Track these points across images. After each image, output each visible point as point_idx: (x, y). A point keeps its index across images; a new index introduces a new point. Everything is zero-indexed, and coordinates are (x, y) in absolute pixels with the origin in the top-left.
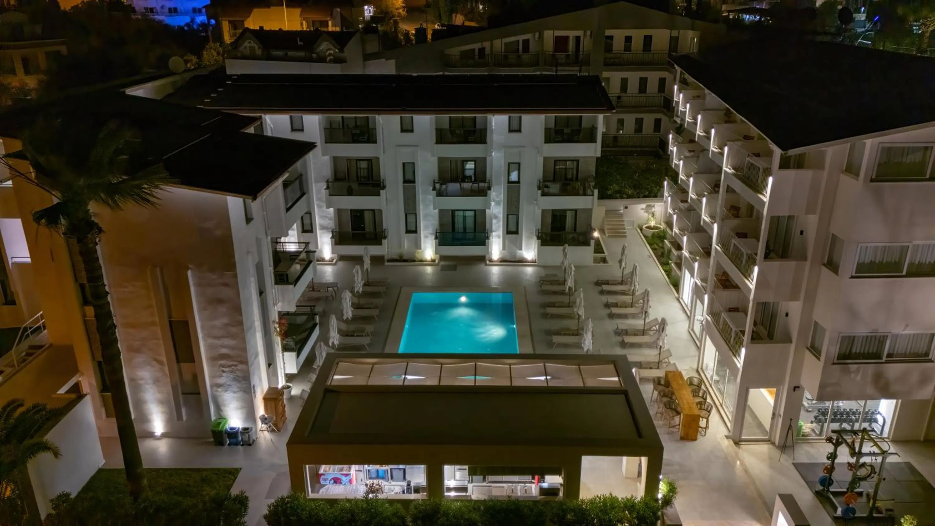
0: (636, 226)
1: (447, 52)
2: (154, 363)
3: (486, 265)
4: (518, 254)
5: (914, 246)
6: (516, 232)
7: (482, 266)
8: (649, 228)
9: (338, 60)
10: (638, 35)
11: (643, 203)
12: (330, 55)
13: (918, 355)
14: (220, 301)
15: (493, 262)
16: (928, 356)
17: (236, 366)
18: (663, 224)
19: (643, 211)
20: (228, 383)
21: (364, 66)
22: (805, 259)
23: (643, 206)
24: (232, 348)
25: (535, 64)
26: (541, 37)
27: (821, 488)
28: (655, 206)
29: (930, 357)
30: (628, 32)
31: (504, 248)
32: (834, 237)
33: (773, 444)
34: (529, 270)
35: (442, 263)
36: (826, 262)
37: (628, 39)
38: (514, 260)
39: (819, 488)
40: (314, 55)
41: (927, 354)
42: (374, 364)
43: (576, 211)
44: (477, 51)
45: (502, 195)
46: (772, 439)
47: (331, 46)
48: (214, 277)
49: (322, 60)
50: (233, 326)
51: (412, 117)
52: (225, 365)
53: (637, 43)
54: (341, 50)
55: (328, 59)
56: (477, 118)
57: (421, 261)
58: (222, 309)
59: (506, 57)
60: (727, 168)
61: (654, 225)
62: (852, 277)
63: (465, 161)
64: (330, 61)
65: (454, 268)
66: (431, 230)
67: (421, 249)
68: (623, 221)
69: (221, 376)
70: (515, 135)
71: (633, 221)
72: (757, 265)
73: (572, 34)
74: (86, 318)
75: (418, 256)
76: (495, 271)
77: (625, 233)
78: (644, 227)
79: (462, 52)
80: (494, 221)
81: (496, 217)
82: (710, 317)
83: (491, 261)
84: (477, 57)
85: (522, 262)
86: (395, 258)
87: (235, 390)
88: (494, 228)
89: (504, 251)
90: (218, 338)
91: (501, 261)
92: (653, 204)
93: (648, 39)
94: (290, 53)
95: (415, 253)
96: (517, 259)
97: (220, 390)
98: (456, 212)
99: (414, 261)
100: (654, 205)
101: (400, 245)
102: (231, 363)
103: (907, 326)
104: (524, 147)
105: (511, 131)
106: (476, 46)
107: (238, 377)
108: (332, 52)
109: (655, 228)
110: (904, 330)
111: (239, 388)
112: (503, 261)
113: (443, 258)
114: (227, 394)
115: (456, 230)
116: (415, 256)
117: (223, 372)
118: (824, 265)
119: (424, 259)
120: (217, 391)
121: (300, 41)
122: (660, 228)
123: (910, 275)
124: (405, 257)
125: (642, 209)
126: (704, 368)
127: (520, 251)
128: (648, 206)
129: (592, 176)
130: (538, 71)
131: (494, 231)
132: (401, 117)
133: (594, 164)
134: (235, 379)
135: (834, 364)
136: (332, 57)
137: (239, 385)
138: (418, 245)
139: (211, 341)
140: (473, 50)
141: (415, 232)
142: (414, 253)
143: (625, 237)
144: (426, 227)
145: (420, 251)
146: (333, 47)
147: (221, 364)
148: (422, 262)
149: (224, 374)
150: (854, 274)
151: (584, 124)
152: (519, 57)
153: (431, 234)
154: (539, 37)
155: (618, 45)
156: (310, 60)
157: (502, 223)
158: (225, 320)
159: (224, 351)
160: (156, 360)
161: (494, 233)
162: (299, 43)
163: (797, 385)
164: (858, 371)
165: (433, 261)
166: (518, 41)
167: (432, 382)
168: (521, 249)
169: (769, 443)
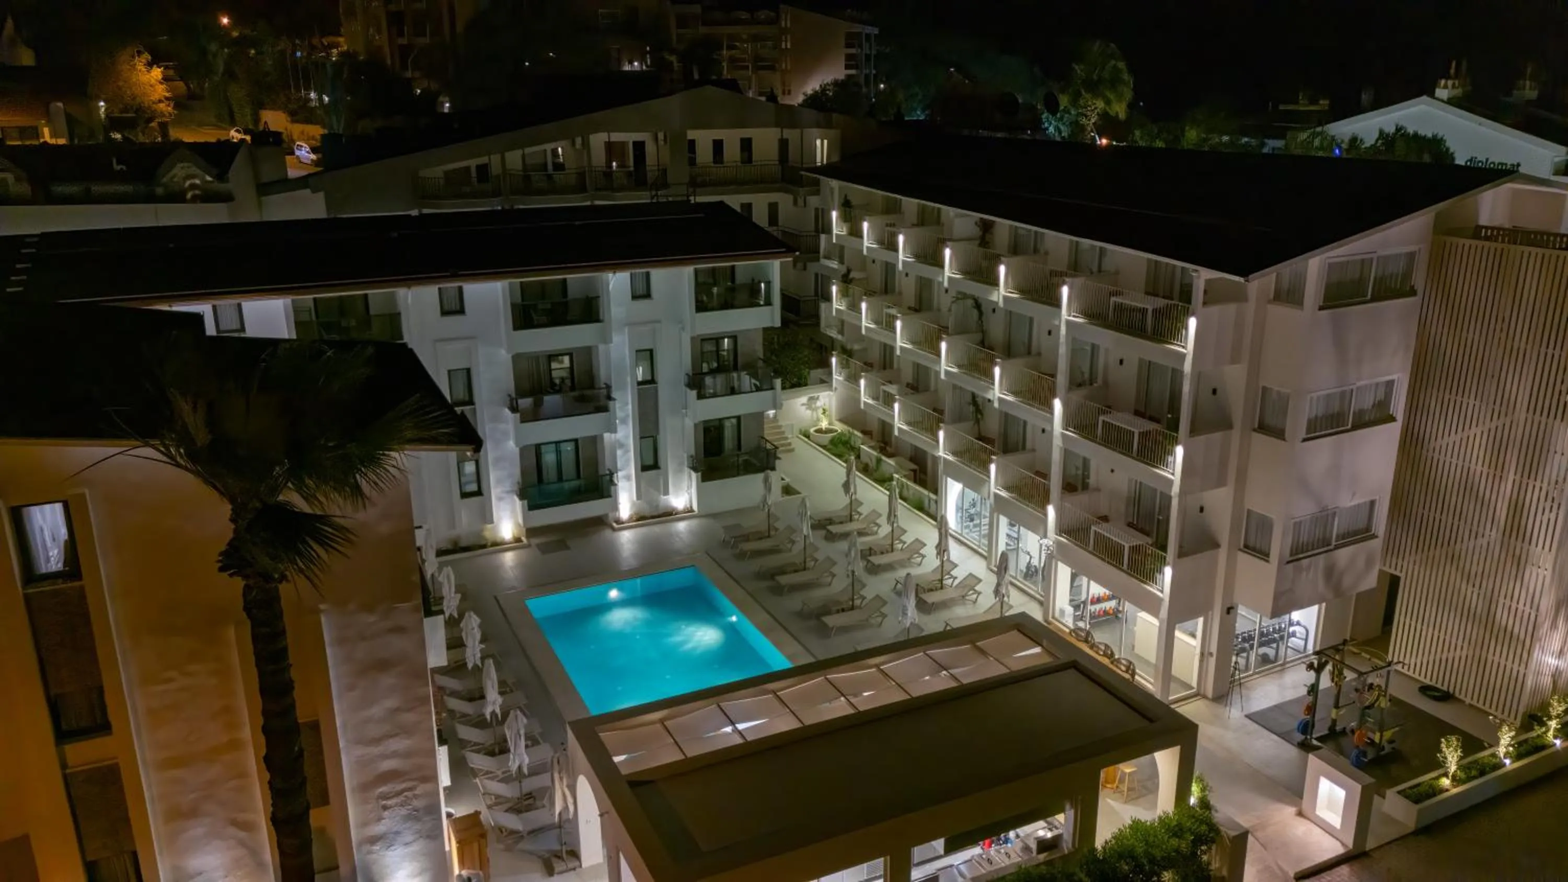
0: (796, 432)
1: (422, 173)
2: (232, 831)
3: (614, 530)
4: (662, 504)
5: (1358, 388)
6: (655, 466)
7: (608, 533)
8: (819, 431)
9: (208, 197)
10: (731, 138)
11: (805, 395)
12: (193, 187)
13: (1356, 533)
14: (382, 665)
15: (623, 523)
16: (1371, 531)
17: (410, 789)
18: (837, 423)
19: (804, 407)
20: (395, 829)
21: (260, 205)
22: (1229, 426)
23: (804, 399)
24: (406, 755)
25: (580, 188)
26: (586, 144)
27: (1303, 737)
28: (821, 397)
29: (1373, 532)
30: (718, 134)
31: (639, 496)
32: (1265, 389)
33: (1205, 697)
34: (682, 526)
35: (535, 541)
36: (1256, 426)
37: (718, 145)
38: (655, 514)
39: (1300, 737)
40: (160, 191)
41: (1368, 529)
42: (662, 721)
43: (738, 418)
44: (474, 173)
45: (630, 407)
46: (1202, 692)
47: (194, 170)
48: (372, 619)
49: (176, 197)
50: (409, 710)
51: (460, 289)
52: (388, 793)
53: (732, 152)
54: (221, 176)
55: (189, 195)
56: (568, 280)
57: (495, 544)
58: (388, 680)
59: (527, 178)
60: (1069, 316)
61: (827, 426)
62: (1305, 440)
63: (552, 357)
64: (195, 199)
65: (562, 545)
66: (508, 486)
67: (492, 522)
68: (780, 427)
69: (380, 819)
70: (643, 304)
71: (792, 426)
72: (1180, 443)
73: (630, 137)
74: (68, 771)
75: (488, 534)
76: (627, 539)
77: (790, 444)
78: (812, 430)
79: (446, 173)
80: (619, 452)
81: (622, 446)
82: (1063, 537)
83: (618, 521)
84: (475, 180)
85: (669, 514)
86: (444, 549)
87: (409, 838)
88: (619, 465)
89: (639, 501)
90: (377, 741)
91: (638, 520)
92: (816, 395)
93: (746, 145)
94: (96, 188)
95: (482, 531)
96: (661, 512)
97: (376, 848)
98: (543, 447)
99: (484, 546)
100: (819, 396)
101: (452, 522)
102: (404, 786)
103: (1354, 494)
104: (659, 322)
105: (635, 297)
106: (473, 163)
107: (415, 811)
108: (197, 182)
109: (828, 431)
110: (1351, 501)
111: (418, 832)
112: (640, 518)
113: (532, 532)
114: (391, 853)
115: (545, 480)
116: (483, 538)
117: (385, 808)
118: (1254, 430)
119: (499, 540)
120: (370, 852)
121: (118, 163)
122: (837, 431)
123: (1355, 427)
124: (463, 543)
125: (803, 405)
126: (1057, 615)
127: (665, 497)
128: (811, 399)
129: (760, 359)
130: (587, 201)
131: (620, 470)
132: (440, 289)
133: (760, 340)
134: (408, 818)
135: (1288, 562)
136: (197, 192)
137: (418, 826)
138: (486, 516)
139: (360, 751)
140: (467, 169)
141: (479, 493)
142: (479, 534)
143: (792, 450)
144: (499, 482)
145: (489, 526)
146: (198, 172)
147: (381, 793)
148: (499, 545)
149: (386, 813)
150: (1305, 436)
151: (740, 278)
152: (550, 177)
153: (508, 492)
154: (583, 144)
155: (704, 154)
156: (151, 199)
157: (632, 454)
158: (390, 703)
159: (388, 765)
160: (235, 823)
161: (620, 474)
162: (117, 167)
163: (1229, 606)
164: (1309, 567)
165: (518, 540)
166: (545, 150)
167: (785, 724)
168: (666, 493)
169: (1199, 697)
